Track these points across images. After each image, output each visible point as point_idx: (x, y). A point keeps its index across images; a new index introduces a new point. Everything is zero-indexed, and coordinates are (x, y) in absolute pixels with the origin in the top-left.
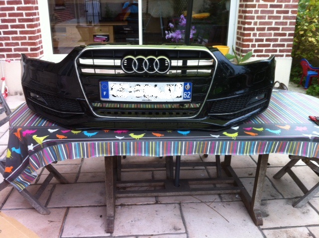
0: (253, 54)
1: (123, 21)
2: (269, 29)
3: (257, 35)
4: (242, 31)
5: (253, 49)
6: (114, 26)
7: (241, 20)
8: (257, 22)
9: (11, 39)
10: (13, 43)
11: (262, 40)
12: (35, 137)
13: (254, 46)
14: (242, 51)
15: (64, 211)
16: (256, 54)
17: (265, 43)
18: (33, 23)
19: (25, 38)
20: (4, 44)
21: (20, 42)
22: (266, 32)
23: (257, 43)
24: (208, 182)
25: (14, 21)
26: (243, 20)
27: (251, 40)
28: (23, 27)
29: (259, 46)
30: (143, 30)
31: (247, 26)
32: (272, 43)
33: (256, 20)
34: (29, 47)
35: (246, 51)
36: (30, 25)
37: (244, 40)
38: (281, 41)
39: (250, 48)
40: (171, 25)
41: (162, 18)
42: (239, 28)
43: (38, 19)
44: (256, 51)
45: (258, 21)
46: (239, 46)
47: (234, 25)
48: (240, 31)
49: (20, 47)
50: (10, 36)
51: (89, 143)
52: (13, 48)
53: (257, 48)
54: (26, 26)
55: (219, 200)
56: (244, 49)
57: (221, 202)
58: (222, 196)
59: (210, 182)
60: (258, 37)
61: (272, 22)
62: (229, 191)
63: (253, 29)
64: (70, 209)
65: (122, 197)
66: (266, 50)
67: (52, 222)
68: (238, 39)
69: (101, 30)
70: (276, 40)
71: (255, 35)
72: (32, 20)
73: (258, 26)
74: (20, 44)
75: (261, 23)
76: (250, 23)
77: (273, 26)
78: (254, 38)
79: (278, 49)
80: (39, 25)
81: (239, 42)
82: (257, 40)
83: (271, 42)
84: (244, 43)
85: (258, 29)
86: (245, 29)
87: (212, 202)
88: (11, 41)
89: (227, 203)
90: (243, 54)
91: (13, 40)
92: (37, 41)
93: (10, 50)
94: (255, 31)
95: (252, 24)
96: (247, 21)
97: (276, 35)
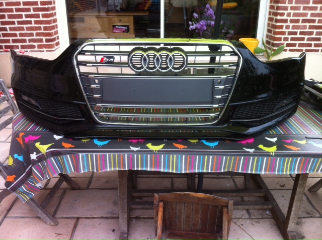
0: (286, 48)
1: (143, 11)
2: (304, 21)
3: (291, 28)
4: (274, 23)
5: (286, 43)
6: (134, 16)
7: (272, 11)
8: (290, 13)
9: (25, 29)
10: (27, 33)
11: (295, 33)
12: (37, 145)
13: (286, 39)
14: (273, 45)
15: (73, 222)
16: (288, 48)
17: (298, 36)
18: (48, 13)
19: (39, 28)
20: (18, 35)
21: (34, 32)
22: (300, 24)
23: (290, 37)
24: (234, 194)
25: (29, 10)
26: (275, 11)
27: (283, 33)
28: (38, 16)
29: (292, 39)
30: (165, 20)
31: (279, 17)
32: (306, 37)
33: (289, 11)
34: (44, 38)
35: (277, 45)
36: (45, 14)
37: (275, 33)
38: (316, 35)
39: (282, 42)
40: (195, 15)
41: (186, 8)
42: (270, 19)
43: (54, 8)
44: (288, 45)
45: (292, 12)
46: (270, 39)
47: (265, 15)
48: (271, 23)
49: (35, 37)
50: (25, 26)
51: (99, 154)
52: (27, 38)
53: (289, 42)
54: (41, 16)
55: (247, 216)
56: (275, 42)
57: (250, 218)
58: (251, 211)
59: (237, 194)
60: (291, 30)
61: (307, 14)
62: (259, 207)
63: (285, 21)
64: (80, 220)
65: (138, 209)
66: (299, 44)
67: (59, 234)
68: (269, 31)
69: (120, 21)
70: (311, 33)
71: (288, 27)
72: (47, 10)
73: (292, 18)
74: (35, 34)
75: (295, 15)
76: (282, 14)
77: (309, 17)
78: (287, 30)
79: (313, 43)
80: (55, 14)
81: (269, 34)
82: (290, 33)
83: (305, 35)
84: (276, 36)
85: (292, 21)
86: (277, 21)
87: (239, 218)
88: (25, 32)
89: (256, 220)
90: (275, 48)
91: (27, 30)
92: (53, 31)
93: (24, 41)
94: (289, 24)
95: (285, 15)
96: (279, 11)
97: (311, 27)
